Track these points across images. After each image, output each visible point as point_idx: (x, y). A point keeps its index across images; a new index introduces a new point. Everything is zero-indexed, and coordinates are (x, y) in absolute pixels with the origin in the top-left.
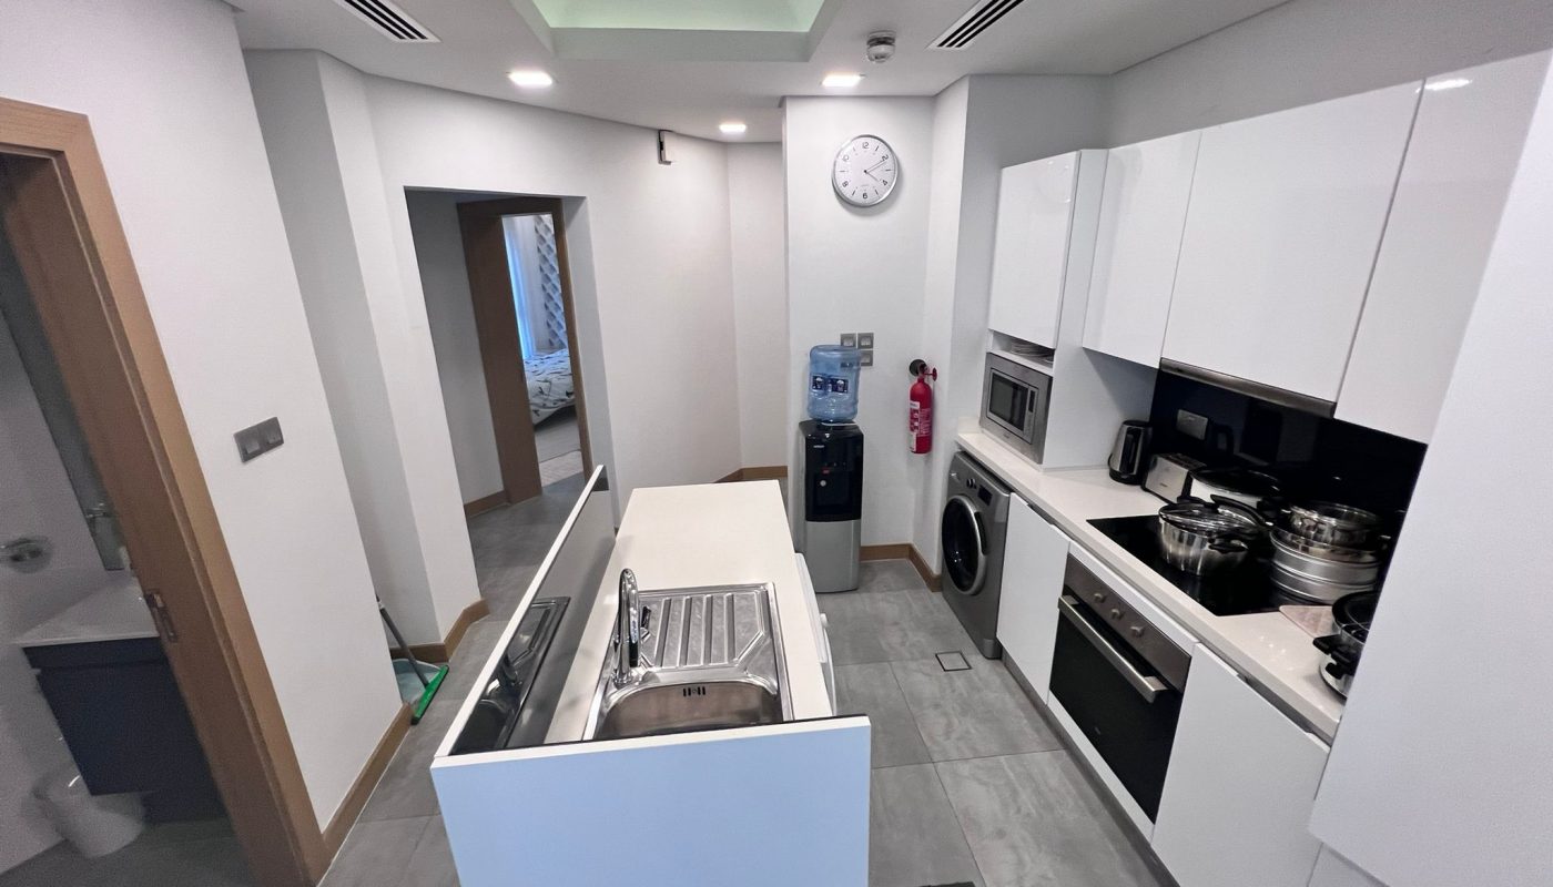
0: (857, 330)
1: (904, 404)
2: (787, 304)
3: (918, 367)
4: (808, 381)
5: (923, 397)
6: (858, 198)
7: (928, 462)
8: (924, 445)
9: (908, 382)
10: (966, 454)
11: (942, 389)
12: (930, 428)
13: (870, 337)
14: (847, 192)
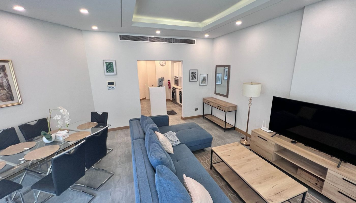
0: (163, 77)
1: (168, 84)
2: (156, 75)
3: (169, 80)
4: (158, 82)
5: (169, 83)
6: (162, 65)
7: (170, 89)
8: (170, 88)
9: (168, 82)
10: (174, 88)
11: (171, 82)
12: (170, 86)
13: (164, 78)
14: (161, 64)
